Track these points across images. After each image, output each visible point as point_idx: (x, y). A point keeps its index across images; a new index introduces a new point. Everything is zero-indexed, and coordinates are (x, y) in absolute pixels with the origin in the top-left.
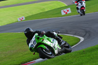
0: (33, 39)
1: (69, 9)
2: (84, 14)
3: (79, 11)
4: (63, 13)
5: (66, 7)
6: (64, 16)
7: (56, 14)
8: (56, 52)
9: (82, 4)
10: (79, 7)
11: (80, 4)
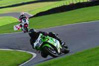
0: (39, 39)
2: (27, 31)
3: (23, 28)
4: (15, 29)
6: (16, 31)
8: (59, 51)
9: (25, 21)
10: (23, 25)
11: (23, 21)
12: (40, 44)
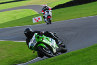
0: (33, 38)
1: (40, 17)
2: (50, 23)
3: (46, 20)
4: (34, 21)
5: (37, 15)
6: (35, 24)
7: (27, 22)
8: (54, 51)
9: (48, 13)
10: (46, 16)
12: (35, 44)
